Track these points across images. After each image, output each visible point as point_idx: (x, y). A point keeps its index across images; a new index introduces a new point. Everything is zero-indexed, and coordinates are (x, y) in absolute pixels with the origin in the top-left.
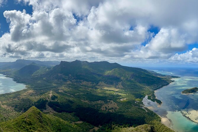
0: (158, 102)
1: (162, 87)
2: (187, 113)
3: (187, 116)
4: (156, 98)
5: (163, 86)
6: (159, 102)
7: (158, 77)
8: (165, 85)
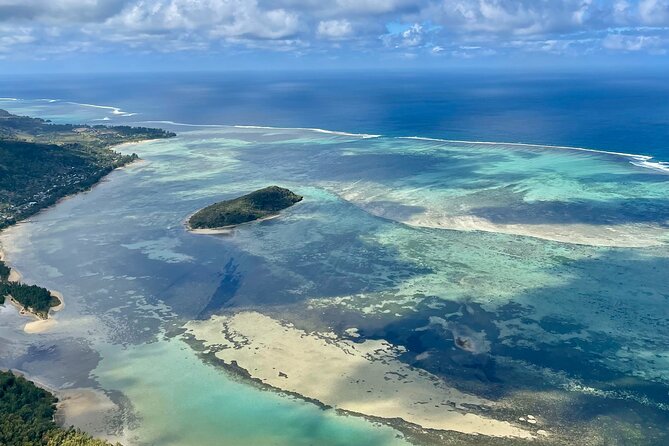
0: (27, 304)
1: (51, 203)
2: (227, 342)
3: (226, 356)
4: (14, 277)
5: (64, 194)
6: (38, 300)
7: (24, 144)
8: (72, 190)
